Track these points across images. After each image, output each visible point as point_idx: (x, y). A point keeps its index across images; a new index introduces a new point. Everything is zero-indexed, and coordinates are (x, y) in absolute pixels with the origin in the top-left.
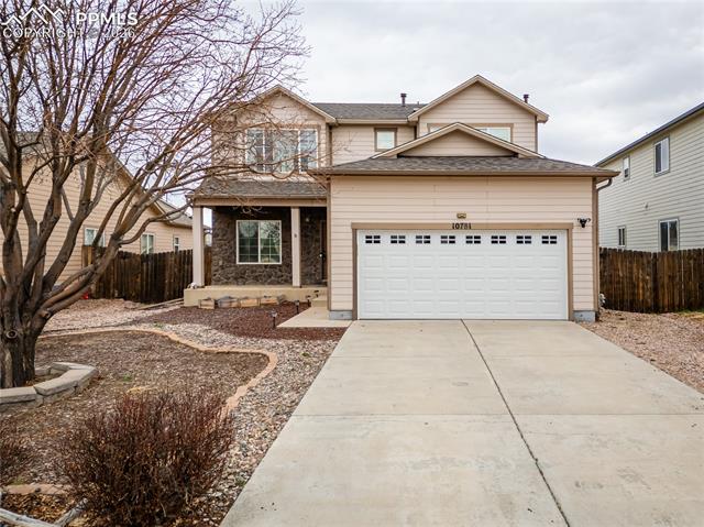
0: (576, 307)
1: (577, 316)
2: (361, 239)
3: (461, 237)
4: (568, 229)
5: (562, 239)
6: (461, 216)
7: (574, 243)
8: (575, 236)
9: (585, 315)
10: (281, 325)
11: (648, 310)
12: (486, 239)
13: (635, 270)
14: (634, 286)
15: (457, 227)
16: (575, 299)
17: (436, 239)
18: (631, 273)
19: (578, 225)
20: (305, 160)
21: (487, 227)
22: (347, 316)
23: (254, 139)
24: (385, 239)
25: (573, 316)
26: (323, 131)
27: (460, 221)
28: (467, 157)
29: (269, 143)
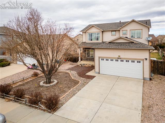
0: (144, 77)
1: (145, 79)
3: (119, 60)
4: (143, 60)
5: (142, 62)
6: (119, 56)
8: (144, 62)
9: (147, 79)
10: (86, 74)
12: (125, 61)
15: (118, 58)
16: (144, 75)
17: (114, 60)
19: (145, 60)
20: (98, 38)
21: (125, 59)
22: (98, 73)
23: (89, 34)
24: (105, 60)
25: (144, 79)
26: (101, 33)
27: (119, 57)
28: (123, 43)
29: (92, 35)
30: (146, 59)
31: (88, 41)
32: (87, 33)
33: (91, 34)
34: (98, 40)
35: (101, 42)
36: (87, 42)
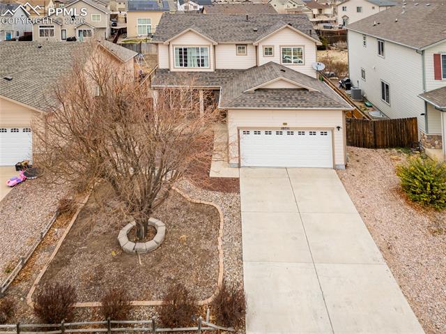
0: (336, 163)
1: (337, 167)
2: (241, 132)
3: (285, 132)
4: (332, 130)
5: (329, 133)
6: (285, 124)
7: (335, 136)
8: (335, 133)
9: (341, 167)
11: (372, 147)
12: (296, 133)
13: (365, 129)
14: (364, 136)
15: (283, 128)
16: (336, 160)
17: (274, 133)
18: (363, 130)
19: (336, 130)
20: (203, 61)
21: (296, 128)
22: (237, 166)
23: (178, 51)
24: (252, 132)
25: (335, 168)
26: (212, 47)
27: (284, 126)
28: (286, 89)
29: (186, 53)
30: (339, 128)
31: (174, 68)
32: (173, 46)
33: (185, 49)
34: (203, 65)
35: (212, 70)
36: (172, 70)
